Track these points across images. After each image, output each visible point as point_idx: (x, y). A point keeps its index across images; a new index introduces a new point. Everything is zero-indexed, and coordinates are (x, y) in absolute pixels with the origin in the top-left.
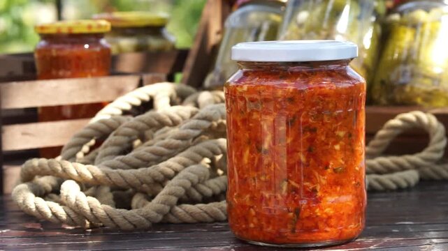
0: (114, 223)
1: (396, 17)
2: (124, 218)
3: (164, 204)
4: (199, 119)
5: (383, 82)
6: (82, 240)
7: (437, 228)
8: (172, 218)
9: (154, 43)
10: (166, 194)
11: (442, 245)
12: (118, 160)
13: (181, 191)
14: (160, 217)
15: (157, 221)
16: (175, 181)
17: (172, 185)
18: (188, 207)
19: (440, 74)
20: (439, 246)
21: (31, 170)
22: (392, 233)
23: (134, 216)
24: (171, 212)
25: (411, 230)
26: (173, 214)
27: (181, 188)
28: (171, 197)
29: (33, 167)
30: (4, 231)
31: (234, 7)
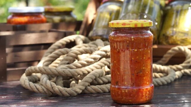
0: (62, 94)
1: (169, 8)
2: (66, 91)
3: (83, 86)
4: (102, 51)
5: (164, 35)
6: (38, 101)
7: (187, 96)
8: (86, 91)
9: (67, 18)
10: (84, 82)
11: (189, 103)
12: (66, 66)
13: (91, 80)
14: (81, 91)
15: (80, 93)
16: (88, 76)
17: (87, 78)
18: (93, 87)
19: (188, 32)
20: (187, 103)
21: (30, 71)
22: (168, 98)
23: (70, 91)
24: (86, 88)
25: (176, 97)
26: (86, 90)
27: (90, 79)
28: (86, 83)
29: (32, 70)
30: (5, 97)
31: (102, 3)
